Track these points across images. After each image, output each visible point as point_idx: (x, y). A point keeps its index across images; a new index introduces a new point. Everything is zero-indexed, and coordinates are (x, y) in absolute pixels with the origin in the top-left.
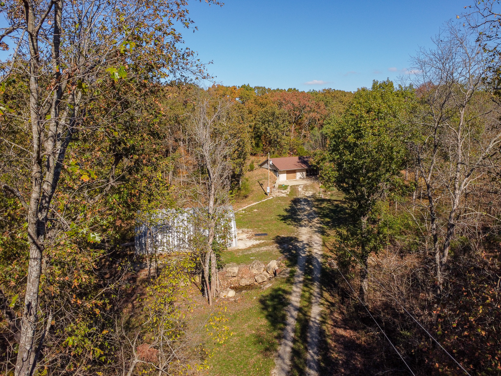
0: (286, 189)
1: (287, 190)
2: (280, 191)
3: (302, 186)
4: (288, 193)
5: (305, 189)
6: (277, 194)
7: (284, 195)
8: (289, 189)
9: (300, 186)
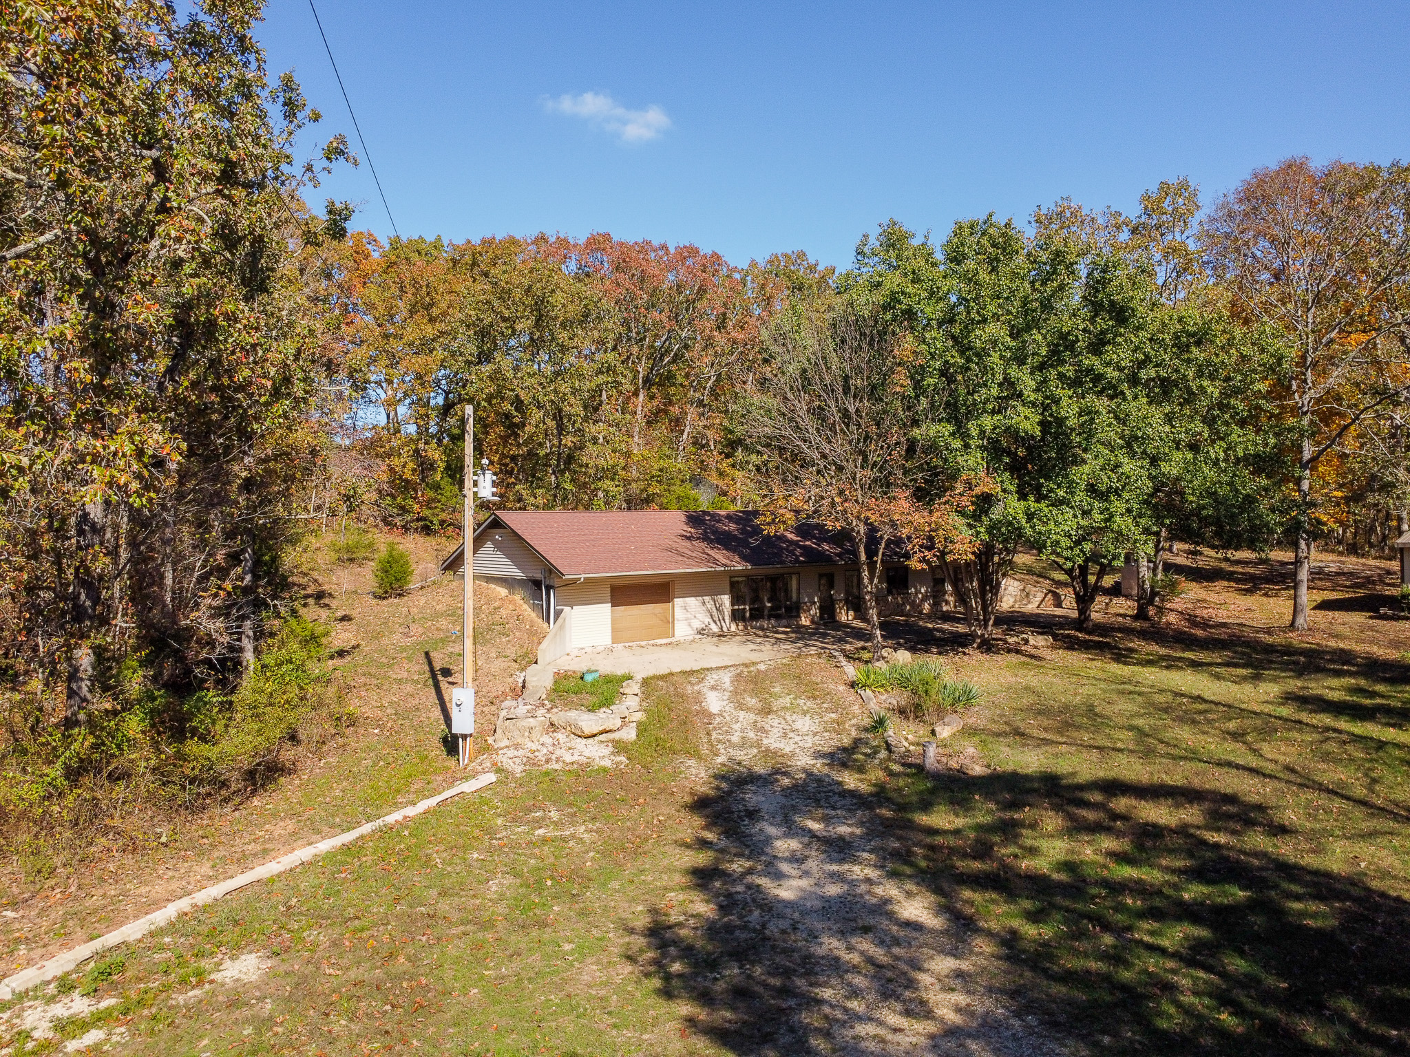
0: (607, 702)
1: (619, 708)
2: (559, 716)
3: (726, 678)
4: (630, 734)
5: (752, 702)
6: (539, 744)
7: (598, 754)
8: (631, 704)
9: (711, 678)
